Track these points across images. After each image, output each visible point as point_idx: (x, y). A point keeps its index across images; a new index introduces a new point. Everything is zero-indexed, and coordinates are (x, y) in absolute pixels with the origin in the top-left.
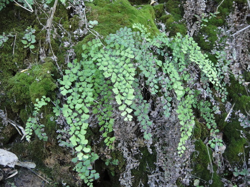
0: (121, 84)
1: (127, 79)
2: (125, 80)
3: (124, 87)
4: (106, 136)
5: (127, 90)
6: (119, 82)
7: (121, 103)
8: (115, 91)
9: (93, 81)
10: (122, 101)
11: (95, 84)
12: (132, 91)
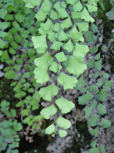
0: (56, 27)
1: (75, 16)
2: (69, 20)
3: (63, 36)
4: (27, 114)
5: (68, 47)
6: (54, 22)
7: (47, 79)
8: (39, 43)
9: (11, 17)
10: (51, 73)
11: (15, 24)
12: (82, 51)
